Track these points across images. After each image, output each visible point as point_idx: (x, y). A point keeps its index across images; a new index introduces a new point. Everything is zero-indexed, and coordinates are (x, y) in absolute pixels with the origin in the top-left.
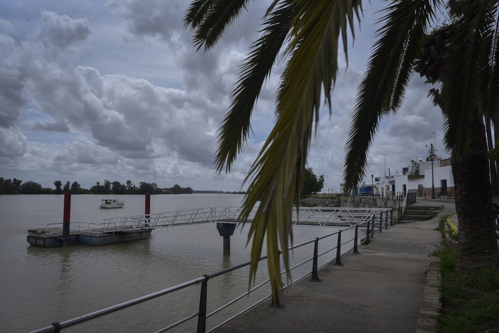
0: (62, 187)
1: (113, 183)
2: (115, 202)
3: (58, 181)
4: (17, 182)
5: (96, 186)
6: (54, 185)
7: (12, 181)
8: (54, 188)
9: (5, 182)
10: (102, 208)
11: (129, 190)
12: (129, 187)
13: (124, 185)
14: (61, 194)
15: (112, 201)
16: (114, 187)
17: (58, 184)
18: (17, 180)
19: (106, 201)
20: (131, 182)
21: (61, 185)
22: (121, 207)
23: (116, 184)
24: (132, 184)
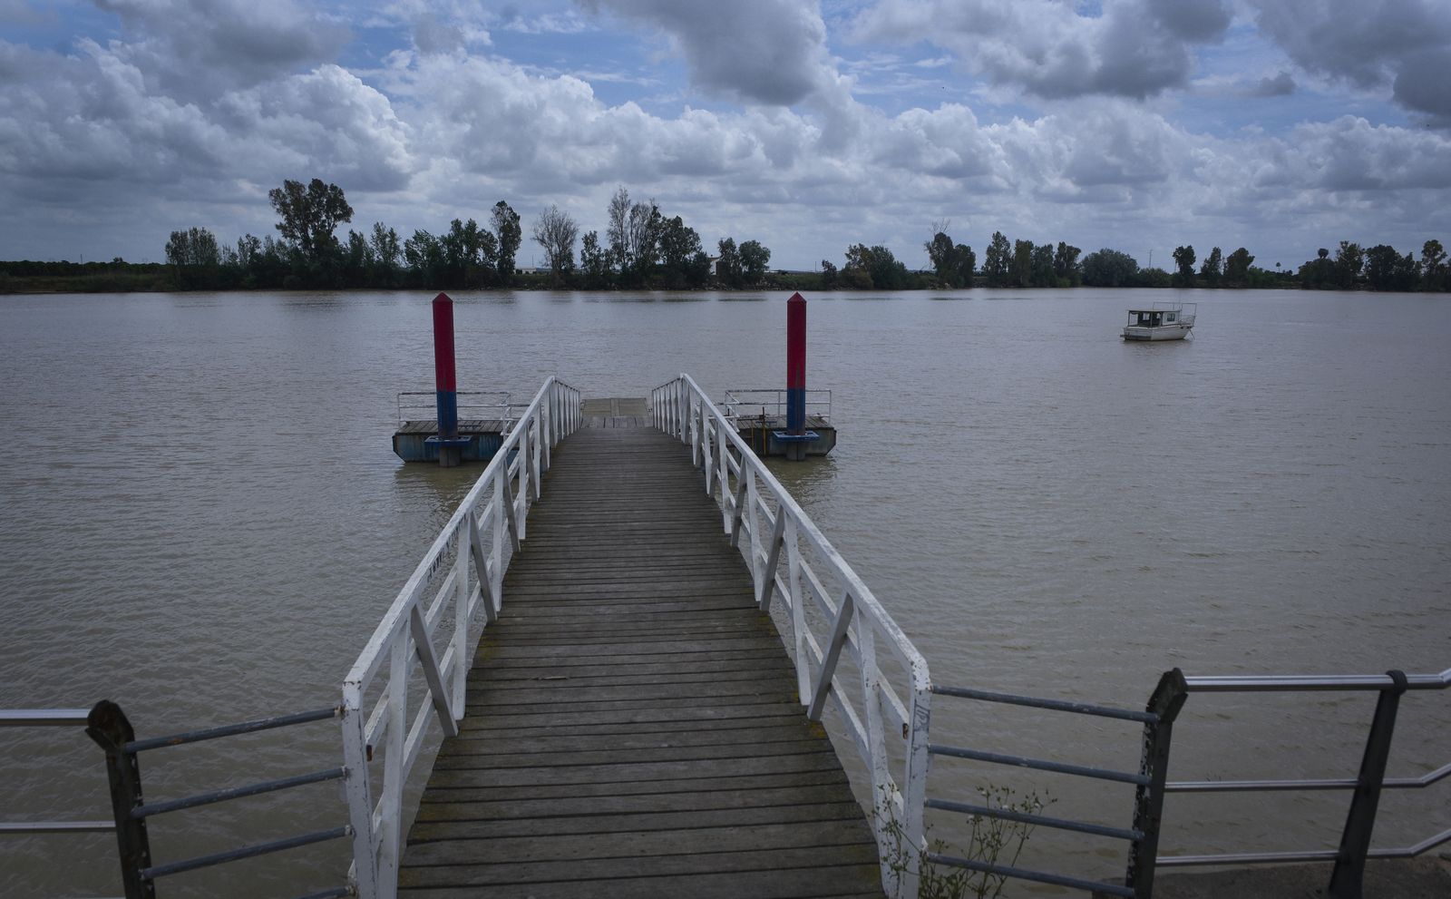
0: (1197, 267)
1: (1370, 252)
2: (1174, 320)
3: (1185, 247)
4: (1068, 253)
5: (1315, 261)
6: (1174, 259)
7: (1055, 250)
8: (1172, 268)
9: (1036, 253)
10: (1129, 339)
11: (1428, 275)
12: (1431, 267)
13: (1410, 257)
14: (1193, 287)
15: (1165, 317)
16: (1374, 264)
17: (1185, 256)
18: (1068, 247)
19: (1141, 314)
20: (1440, 248)
21: (1192, 260)
22: (1181, 339)
23: (1384, 255)
24: (1444, 255)
